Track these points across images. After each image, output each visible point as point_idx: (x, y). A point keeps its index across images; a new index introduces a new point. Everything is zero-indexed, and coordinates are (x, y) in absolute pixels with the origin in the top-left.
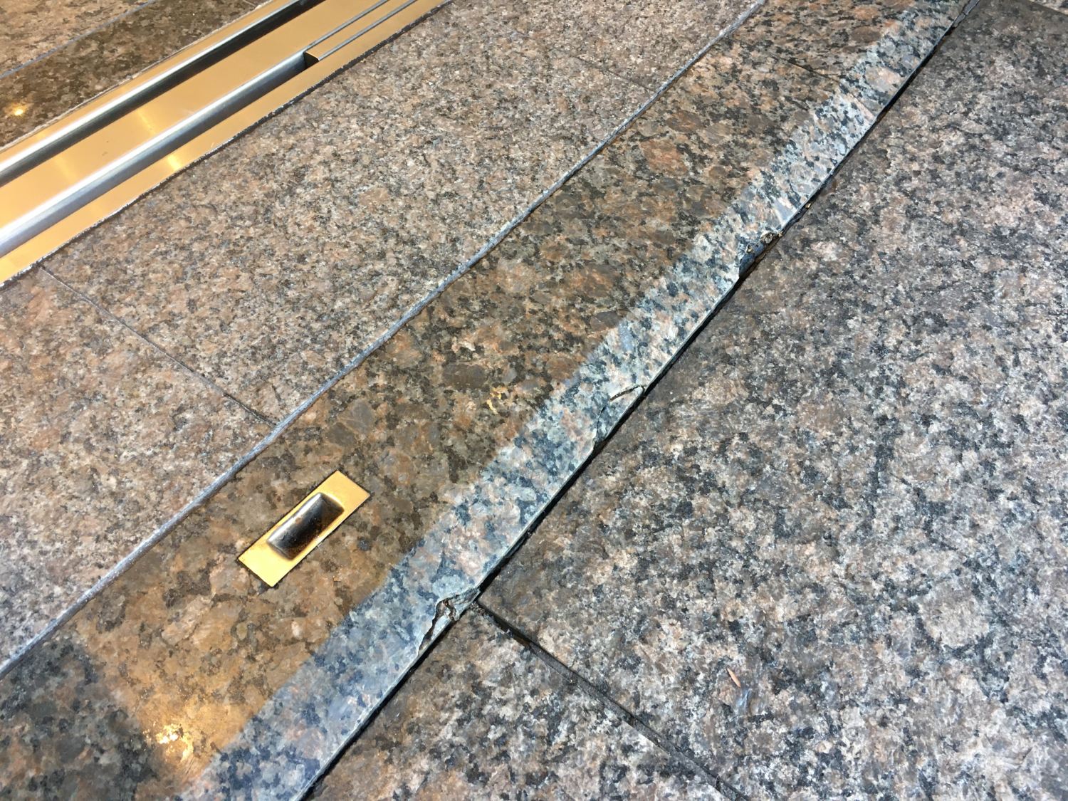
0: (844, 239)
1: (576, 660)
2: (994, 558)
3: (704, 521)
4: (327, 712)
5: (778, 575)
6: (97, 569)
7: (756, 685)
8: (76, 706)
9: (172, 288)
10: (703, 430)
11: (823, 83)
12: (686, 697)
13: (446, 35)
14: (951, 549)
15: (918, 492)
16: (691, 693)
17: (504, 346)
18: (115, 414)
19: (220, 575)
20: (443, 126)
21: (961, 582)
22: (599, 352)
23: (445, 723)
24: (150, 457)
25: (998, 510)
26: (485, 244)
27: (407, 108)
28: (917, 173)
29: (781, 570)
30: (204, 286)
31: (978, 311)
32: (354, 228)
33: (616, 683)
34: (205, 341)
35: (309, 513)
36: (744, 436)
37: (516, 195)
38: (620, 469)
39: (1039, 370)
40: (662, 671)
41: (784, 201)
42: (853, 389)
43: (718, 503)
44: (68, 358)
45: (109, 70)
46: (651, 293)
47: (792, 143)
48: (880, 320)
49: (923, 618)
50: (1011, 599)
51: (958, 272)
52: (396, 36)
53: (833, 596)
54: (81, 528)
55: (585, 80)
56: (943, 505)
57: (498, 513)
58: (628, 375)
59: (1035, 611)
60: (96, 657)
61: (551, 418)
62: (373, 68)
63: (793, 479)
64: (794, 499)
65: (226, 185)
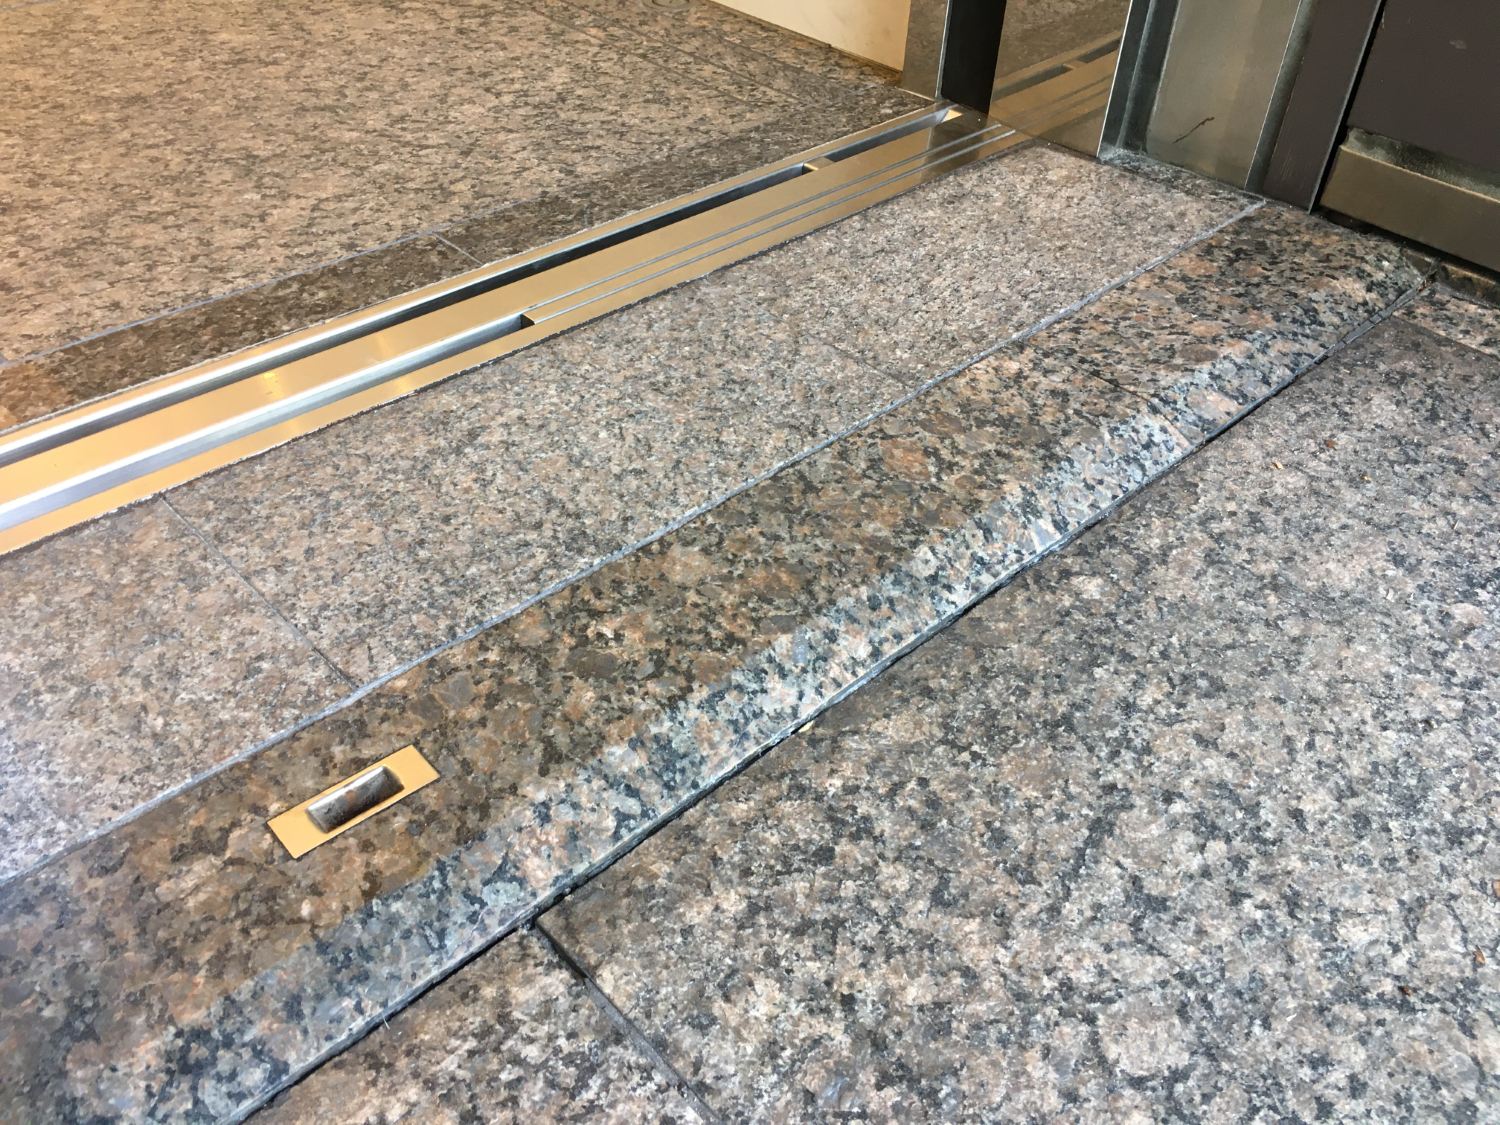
0: (1115, 576)
1: (635, 1007)
2: (1217, 974)
3: (845, 872)
4: (314, 1010)
5: (921, 949)
6: (110, 810)
7: (855, 1075)
8: (37, 950)
9: (293, 534)
10: (874, 768)
11: (1128, 400)
12: (761, 1073)
13: (687, 311)
14: (1160, 954)
15: (1136, 881)
16: (768, 1070)
17: (649, 637)
18: (187, 654)
19: (241, 837)
20: (652, 401)
21: (1164, 998)
22: (762, 658)
23: (452, 1052)
24: (210, 702)
25: (1239, 918)
26: (661, 527)
27: (618, 379)
28: (1233, 514)
29: (928, 943)
30: (329, 536)
31: (1272, 680)
32: (516, 494)
33: (677, 1043)
34: (311, 591)
35: (364, 787)
36: (923, 782)
37: (715, 480)
38: (757, 797)
39: (1340, 759)
40: (739, 1037)
41: (1045, 523)
42: (1080, 746)
43: (868, 854)
44: (158, 591)
45: (303, 312)
46: (844, 602)
47: (1069, 460)
48: (1138, 673)
49: (1100, 1031)
50: (1229, 1029)
51: (1257, 632)
52: (629, 307)
53: (986, 985)
54: (108, 765)
55: (835, 369)
56: (1165, 900)
57: (587, 821)
58: (794, 691)
59: (1259, 1049)
60: (77, 901)
61: (681, 723)
62: (593, 336)
63: (973, 839)
64: (968, 863)
65: (389, 437)
